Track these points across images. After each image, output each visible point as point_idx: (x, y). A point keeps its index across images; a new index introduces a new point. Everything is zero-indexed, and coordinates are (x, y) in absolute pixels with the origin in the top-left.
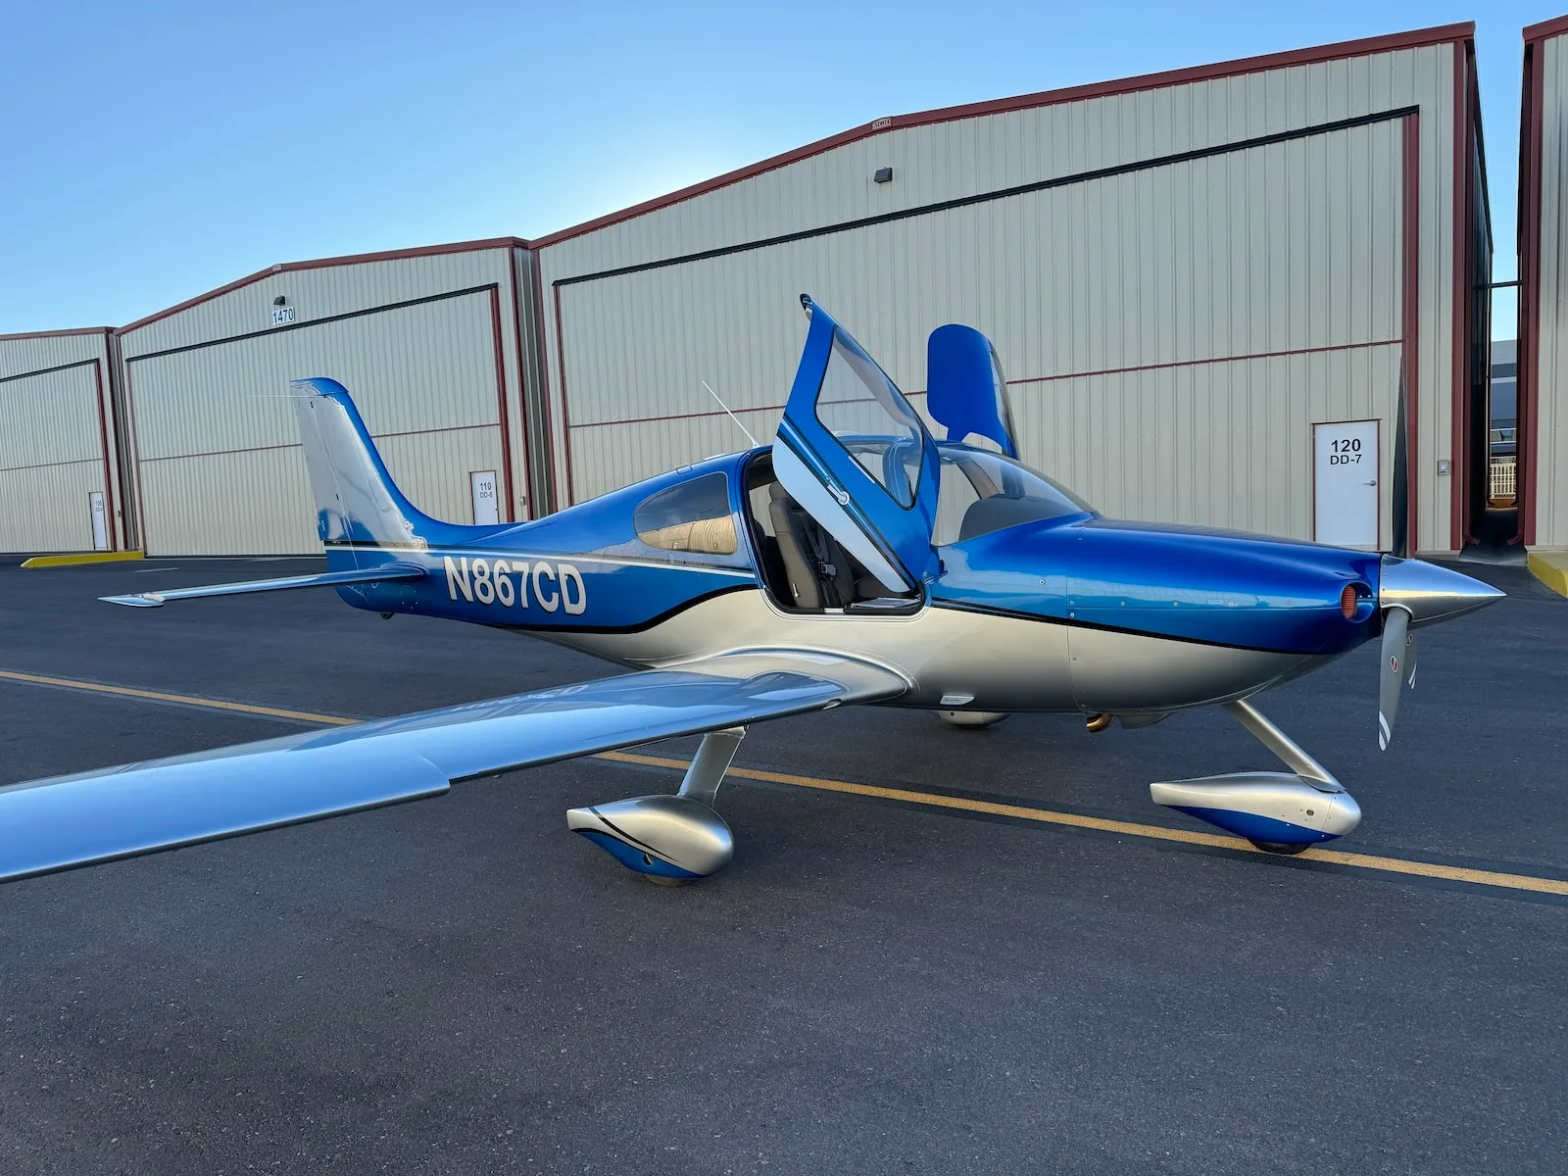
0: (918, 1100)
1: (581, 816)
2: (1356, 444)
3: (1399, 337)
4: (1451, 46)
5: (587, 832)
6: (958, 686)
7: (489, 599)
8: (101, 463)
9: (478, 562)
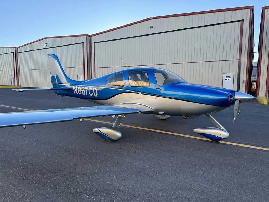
0: (151, 176)
1: (95, 130)
2: (230, 77)
3: (238, 59)
4: (250, 10)
5: (96, 133)
6: (161, 111)
7: (81, 94)
8: (13, 71)
9: (79, 87)
